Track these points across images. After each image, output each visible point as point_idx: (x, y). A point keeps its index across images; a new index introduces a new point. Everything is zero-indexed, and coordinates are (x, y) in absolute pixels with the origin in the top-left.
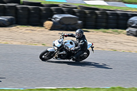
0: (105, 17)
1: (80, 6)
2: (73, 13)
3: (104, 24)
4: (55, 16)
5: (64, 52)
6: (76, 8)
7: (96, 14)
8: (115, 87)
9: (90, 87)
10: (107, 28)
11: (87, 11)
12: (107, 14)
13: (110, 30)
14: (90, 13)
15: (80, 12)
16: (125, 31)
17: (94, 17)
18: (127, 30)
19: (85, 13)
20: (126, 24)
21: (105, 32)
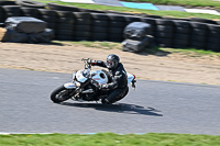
0: (89, 21)
1: (49, 5)
2: (39, 15)
3: (87, 33)
4: (10, 20)
5: (91, 90)
6: (43, 7)
7: (75, 17)
8: (103, 132)
9: (64, 132)
10: (92, 39)
11: (60, 13)
12: (92, 18)
13: (97, 43)
14: (66, 16)
15: (49, 13)
16: (120, 45)
17: (72, 21)
18: (124, 43)
19: (57, 16)
20: (122, 33)
21: (89, 46)
